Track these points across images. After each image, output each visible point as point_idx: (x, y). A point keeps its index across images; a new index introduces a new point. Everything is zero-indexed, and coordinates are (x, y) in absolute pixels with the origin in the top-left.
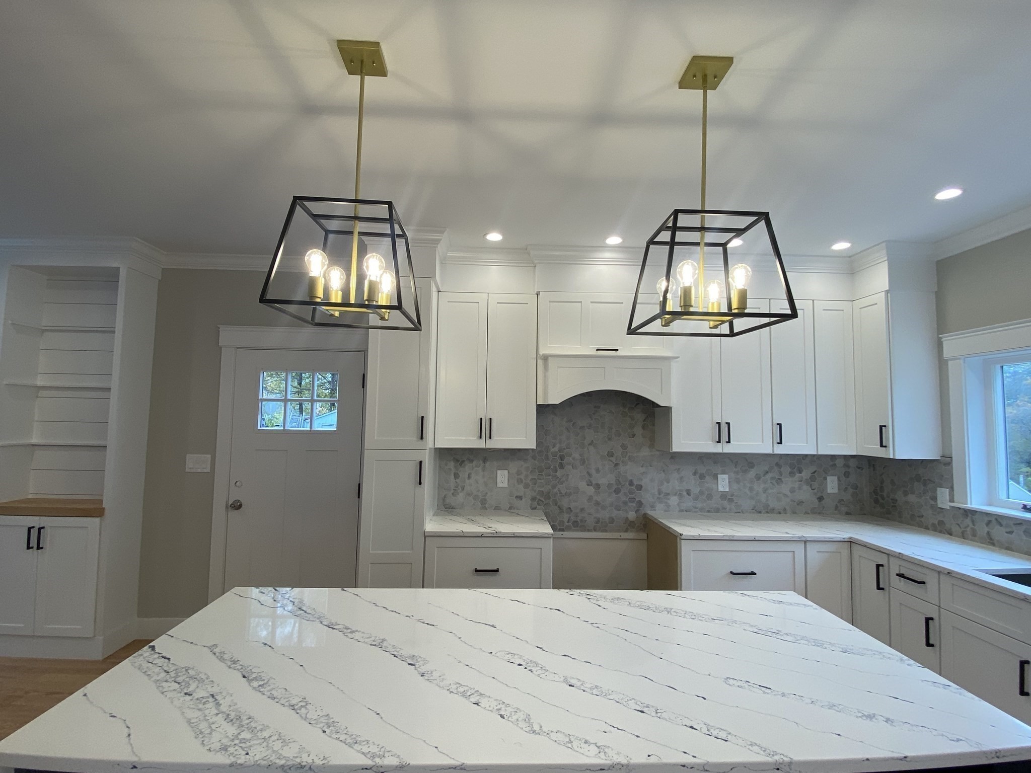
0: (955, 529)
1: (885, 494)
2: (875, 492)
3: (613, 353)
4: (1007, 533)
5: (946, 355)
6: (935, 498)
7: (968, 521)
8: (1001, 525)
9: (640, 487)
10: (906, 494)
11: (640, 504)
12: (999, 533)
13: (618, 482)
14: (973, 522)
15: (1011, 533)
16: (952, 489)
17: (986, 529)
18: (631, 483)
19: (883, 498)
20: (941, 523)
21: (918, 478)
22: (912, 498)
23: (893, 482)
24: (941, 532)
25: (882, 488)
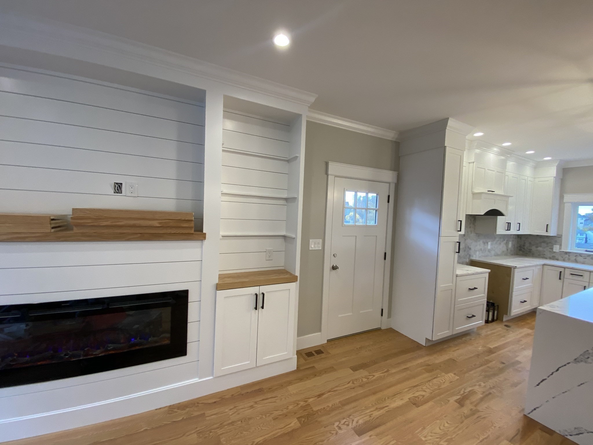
0: (560, 258)
1: (525, 248)
2: (520, 247)
3: (491, 192)
4: (584, 259)
5: (565, 200)
6: (552, 249)
7: (567, 256)
8: (581, 256)
9: (470, 249)
10: (537, 247)
11: (470, 255)
12: (579, 259)
13: (465, 248)
14: (569, 256)
15: (585, 259)
16: (561, 245)
17: (575, 258)
18: (468, 248)
19: (524, 249)
20: (553, 257)
21: (544, 242)
22: (540, 249)
23: (530, 243)
24: (553, 259)
25: (524, 246)
